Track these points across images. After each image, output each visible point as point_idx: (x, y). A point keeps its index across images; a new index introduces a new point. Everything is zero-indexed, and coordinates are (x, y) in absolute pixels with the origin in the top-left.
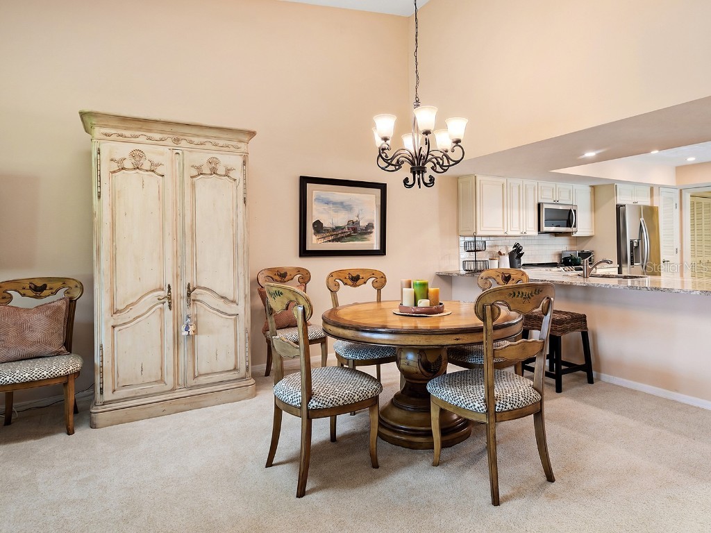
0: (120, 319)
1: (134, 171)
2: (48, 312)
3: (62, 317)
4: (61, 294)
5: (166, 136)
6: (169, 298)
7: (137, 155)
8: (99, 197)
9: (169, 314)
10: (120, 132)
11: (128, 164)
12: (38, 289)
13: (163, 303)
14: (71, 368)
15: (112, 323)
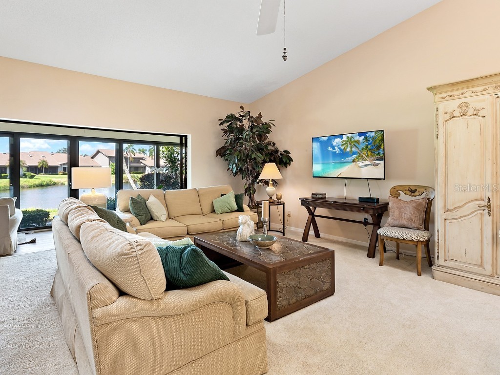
0: (450, 215)
1: (461, 118)
2: (414, 205)
3: (423, 209)
4: (424, 195)
5: (487, 87)
6: (489, 207)
7: (464, 106)
8: (437, 138)
9: (488, 219)
10: (451, 93)
11: (456, 114)
12: (412, 191)
13: (484, 210)
14: (419, 238)
15: (444, 217)
